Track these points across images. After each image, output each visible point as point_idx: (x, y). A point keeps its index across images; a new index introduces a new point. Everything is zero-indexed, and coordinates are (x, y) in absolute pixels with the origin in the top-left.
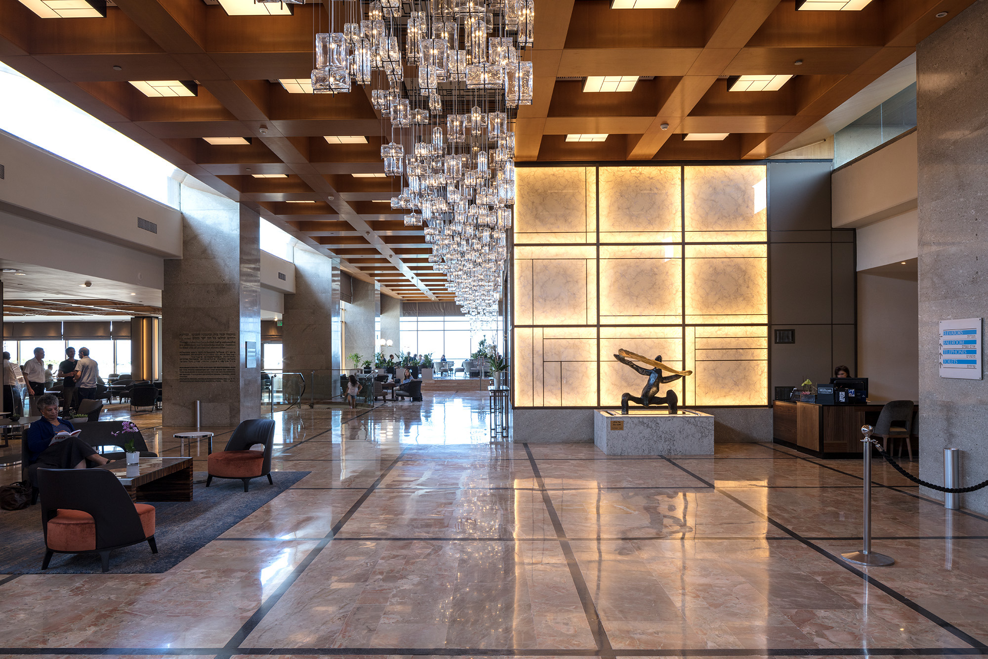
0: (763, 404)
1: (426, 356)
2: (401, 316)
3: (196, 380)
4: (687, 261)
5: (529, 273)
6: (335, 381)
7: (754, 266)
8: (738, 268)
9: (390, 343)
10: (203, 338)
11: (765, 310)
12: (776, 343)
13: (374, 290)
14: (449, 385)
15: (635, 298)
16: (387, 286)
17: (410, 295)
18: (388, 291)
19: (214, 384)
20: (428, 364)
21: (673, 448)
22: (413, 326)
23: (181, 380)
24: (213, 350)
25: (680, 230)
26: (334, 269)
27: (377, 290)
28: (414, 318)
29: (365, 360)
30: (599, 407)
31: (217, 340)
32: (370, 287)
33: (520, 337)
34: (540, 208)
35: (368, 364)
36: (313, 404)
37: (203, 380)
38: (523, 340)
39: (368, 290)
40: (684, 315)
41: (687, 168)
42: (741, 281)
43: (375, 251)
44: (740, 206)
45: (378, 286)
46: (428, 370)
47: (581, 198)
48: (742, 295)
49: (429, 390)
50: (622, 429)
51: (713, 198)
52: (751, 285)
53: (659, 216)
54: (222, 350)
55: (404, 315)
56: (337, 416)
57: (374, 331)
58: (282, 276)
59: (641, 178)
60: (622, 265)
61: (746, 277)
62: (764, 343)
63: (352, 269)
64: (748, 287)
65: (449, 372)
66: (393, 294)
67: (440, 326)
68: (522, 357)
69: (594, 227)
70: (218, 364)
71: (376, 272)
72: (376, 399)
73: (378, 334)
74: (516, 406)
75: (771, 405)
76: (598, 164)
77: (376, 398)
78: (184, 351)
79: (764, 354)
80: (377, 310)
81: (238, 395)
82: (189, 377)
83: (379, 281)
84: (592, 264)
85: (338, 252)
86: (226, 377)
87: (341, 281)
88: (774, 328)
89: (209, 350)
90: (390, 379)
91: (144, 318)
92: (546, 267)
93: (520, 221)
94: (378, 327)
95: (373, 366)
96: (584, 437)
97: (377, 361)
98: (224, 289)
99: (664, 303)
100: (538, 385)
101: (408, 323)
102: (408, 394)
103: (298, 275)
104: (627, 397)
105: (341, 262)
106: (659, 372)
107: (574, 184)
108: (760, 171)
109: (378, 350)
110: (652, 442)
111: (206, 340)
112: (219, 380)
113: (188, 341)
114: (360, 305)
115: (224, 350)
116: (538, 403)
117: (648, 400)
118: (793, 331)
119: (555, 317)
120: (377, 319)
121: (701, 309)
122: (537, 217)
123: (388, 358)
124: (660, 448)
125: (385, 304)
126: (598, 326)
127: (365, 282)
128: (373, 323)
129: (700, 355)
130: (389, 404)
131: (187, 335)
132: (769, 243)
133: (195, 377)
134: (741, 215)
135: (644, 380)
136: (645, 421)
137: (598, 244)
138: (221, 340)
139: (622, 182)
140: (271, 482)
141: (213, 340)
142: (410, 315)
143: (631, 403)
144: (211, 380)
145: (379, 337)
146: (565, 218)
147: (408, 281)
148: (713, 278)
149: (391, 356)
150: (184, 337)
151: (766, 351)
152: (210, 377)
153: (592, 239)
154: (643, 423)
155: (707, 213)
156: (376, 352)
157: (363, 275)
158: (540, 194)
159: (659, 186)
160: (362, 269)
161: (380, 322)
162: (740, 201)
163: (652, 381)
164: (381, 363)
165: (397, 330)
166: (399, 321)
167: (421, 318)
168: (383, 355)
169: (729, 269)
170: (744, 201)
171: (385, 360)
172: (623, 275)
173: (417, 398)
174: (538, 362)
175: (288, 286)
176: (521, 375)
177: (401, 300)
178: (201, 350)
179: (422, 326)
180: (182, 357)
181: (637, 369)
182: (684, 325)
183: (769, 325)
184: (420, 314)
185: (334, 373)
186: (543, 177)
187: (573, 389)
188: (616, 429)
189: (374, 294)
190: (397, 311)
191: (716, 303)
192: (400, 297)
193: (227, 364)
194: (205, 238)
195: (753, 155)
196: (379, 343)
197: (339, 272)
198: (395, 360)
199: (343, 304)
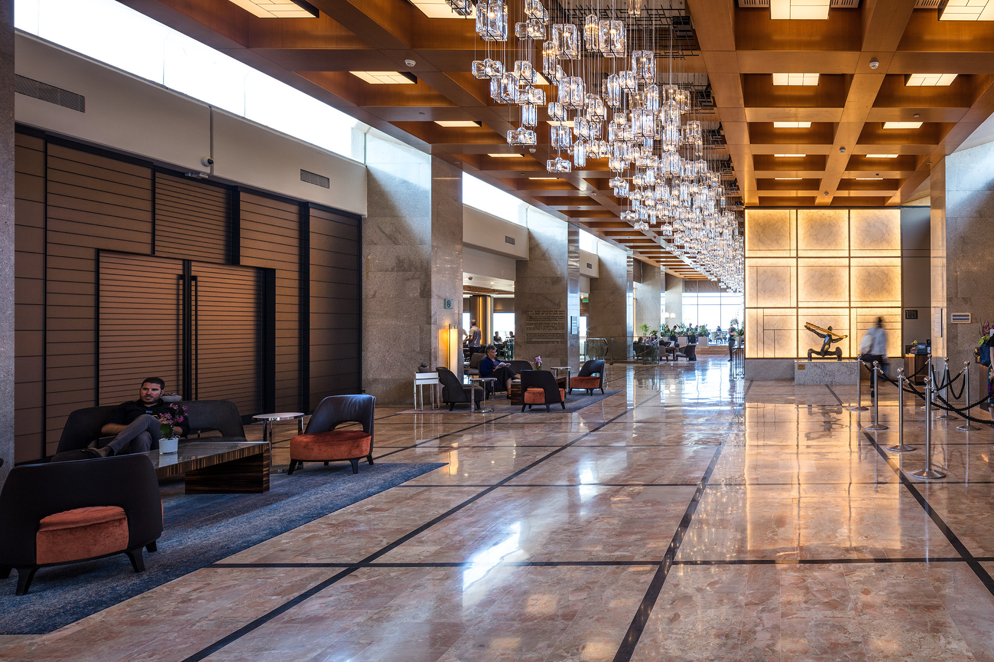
0: (898, 356)
1: (703, 327)
2: (683, 292)
3: (538, 343)
4: (851, 268)
5: (755, 275)
6: (629, 346)
7: (893, 272)
8: (883, 272)
9: (673, 315)
10: (543, 314)
11: (899, 298)
12: (906, 318)
13: (660, 271)
14: (720, 350)
15: (820, 291)
16: (670, 269)
17: (690, 275)
18: (671, 272)
19: (550, 345)
20: (705, 333)
21: (834, 380)
22: (694, 301)
23: (527, 343)
24: (549, 322)
25: (848, 249)
26: (628, 257)
27: (662, 272)
28: (695, 294)
29: (652, 330)
30: (798, 358)
31: (552, 315)
32: (656, 270)
33: (749, 314)
34: (762, 235)
35: (655, 333)
36: (613, 363)
37: (542, 342)
38: (751, 317)
39: (655, 272)
40: (850, 301)
41: (852, 211)
42: (885, 281)
43: (660, 247)
44: (884, 234)
45: (663, 268)
46: (704, 337)
47: (787, 229)
48: (885, 289)
49: (704, 354)
50: (804, 369)
51: (868, 229)
52: (891, 283)
53: (835, 240)
54: (556, 322)
55: (686, 291)
56: (631, 375)
57: (660, 304)
58: (589, 266)
59: (824, 217)
60: (812, 270)
61: (888, 278)
62: (899, 319)
63: (642, 258)
64: (889, 284)
65: (723, 340)
66: (677, 274)
67: (717, 301)
68: (751, 327)
69: (795, 247)
70: (553, 331)
71: (661, 260)
72: (661, 360)
73: (663, 308)
74: (747, 357)
75: (903, 357)
76: (797, 208)
77: (661, 358)
78: (530, 322)
79: (899, 326)
80: (662, 288)
81: (566, 352)
82: (533, 340)
83: (664, 265)
84: (794, 270)
85: (631, 247)
86: (558, 340)
87: (634, 265)
88: (905, 309)
89: (546, 322)
90: (673, 344)
91: (480, 296)
92: (765, 272)
93: (749, 243)
94: (663, 301)
95: (659, 335)
96: (788, 376)
97: (662, 331)
98: (557, 280)
99: (838, 294)
100: (761, 345)
101: (689, 299)
102: (685, 355)
103: (601, 264)
104: (811, 351)
105: (634, 253)
106: (830, 336)
107: (783, 221)
108: (897, 213)
109: (663, 322)
110: (822, 377)
111: (544, 315)
112: (553, 342)
113: (532, 316)
114: (649, 285)
115: (557, 322)
116: (760, 355)
117: (824, 353)
118: (917, 311)
119: (771, 302)
120: (662, 295)
121: (860, 298)
122: (760, 240)
123: (671, 328)
124: (826, 380)
125: (669, 282)
126: (797, 308)
127: (652, 266)
128: (658, 299)
129: (860, 326)
130: (672, 363)
131: (532, 311)
132: (902, 257)
133: (537, 340)
134: (885, 240)
135: (822, 341)
136: (818, 364)
137: (797, 257)
138: (555, 315)
139: (812, 219)
140: (603, 393)
141: (549, 315)
142: (691, 291)
143: (814, 355)
144: (548, 342)
145: (664, 311)
146: (777, 241)
147: (688, 265)
148: (868, 279)
149: (675, 327)
150: (530, 313)
151: (900, 323)
152: (548, 340)
153: (794, 254)
154: (816, 366)
155: (864, 239)
156: (661, 324)
157: (651, 262)
158: (761, 226)
159: (835, 222)
160: (650, 257)
161: (665, 297)
162: (884, 231)
163: (826, 341)
164: (665, 332)
165: (680, 304)
166: (681, 297)
167: (700, 294)
168: (667, 326)
169: (877, 273)
170: (887, 231)
171: (669, 330)
172: (812, 277)
173: (692, 358)
174: (760, 330)
175: (594, 273)
176: (750, 338)
177: (683, 279)
178: (541, 322)
179: (701, 301)
180: (528, 326)
181: (818, 334)
182: (850, 308)
183: (902, 307)
184: (699, 291)
185: (629, 339)
186: (763, 216)
187: (782, 347)
188: (801, 369)
189: (661, 274)
190: (680, 288)
191: (869, 294)
192: (682, 276)
193: (559, 332)
194: (545, 245)
195: (891, 204)
196: (664, 315)
197: (632, 260)
198: (677, 330)
199: (635, 284)
